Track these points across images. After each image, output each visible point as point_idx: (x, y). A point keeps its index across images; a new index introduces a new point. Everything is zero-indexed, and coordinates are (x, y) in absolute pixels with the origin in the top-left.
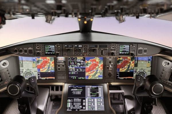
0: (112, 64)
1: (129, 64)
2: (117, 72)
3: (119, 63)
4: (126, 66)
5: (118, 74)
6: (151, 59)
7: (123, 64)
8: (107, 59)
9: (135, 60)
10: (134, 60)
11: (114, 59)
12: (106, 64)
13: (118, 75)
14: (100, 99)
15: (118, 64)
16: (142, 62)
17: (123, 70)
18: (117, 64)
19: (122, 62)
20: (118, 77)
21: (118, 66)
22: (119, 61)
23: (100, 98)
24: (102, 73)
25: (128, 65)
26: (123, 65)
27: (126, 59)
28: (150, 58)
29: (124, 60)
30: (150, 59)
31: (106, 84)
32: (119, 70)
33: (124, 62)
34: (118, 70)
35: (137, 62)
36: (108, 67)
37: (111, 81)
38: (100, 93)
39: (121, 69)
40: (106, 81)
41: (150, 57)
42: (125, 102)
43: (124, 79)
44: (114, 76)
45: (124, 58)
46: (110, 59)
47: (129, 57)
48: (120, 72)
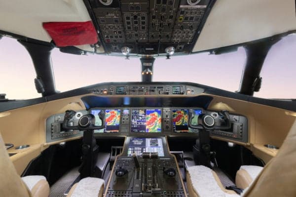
0: (169, 117)
1: (183, 118)
2: (173, 126)
4: (181, 120)
8: (164, 113)
11: (170, 113)
12: (163, 118)
13: (175, 128)
14: (159, 148)
18: (173, 118)
19: (176, 116)
20: (174, 130)
21: (174, 120)
22: (174, 116)
24: (161, 126)
26: (178, 119)
27: (180, 114)
31: (165, 137)
33: (178, 116)
34: (174, 123)
37: (169, 134)
38: (159, 143)
39: (176, 123)
40: (164, 134)
42: (185, 164)
43: (181, 132)
44: (171, 129)
45: (178, 113)
46: (167, 114)
47: (182, 112)
48: (176, 126)
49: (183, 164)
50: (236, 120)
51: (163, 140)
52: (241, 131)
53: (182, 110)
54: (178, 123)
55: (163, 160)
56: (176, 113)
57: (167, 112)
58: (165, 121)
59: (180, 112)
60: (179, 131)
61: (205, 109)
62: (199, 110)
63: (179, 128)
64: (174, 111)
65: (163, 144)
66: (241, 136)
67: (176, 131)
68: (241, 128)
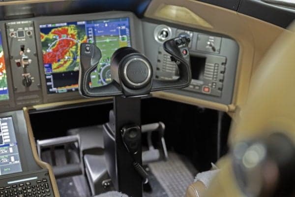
0: (28, 51)
1: (74, 47)
2: (46, 75)
3: (48, 47)
4: (68, 54)
5: (49, 80)
6: (127, 30)
7: (57, 51)
8: (12, 38)
9: (89, 37)
10: (86, 37)
11: (31, 37)
12: (12, 55)
13: (51, 82)
14: (7, 147)
15: (44, 52)
16: (108, 40)
17: (61, 65)
18: (42, 53)
19: (54, 45)
20: (50, 87)
21: (48, 58)
22: (45, 45)
23: (7, 145)
24: (6, 81)
25: (72, 52)
26: (58, 53)
27: (65, 35)
28: (123, 27)
29: (60, 37)
30: (125, 30)
31: (22, 111)
32: (50, 66)
33: (59, 44)
34: (46, 67)
35: (95, 40)
36: (19, 61)
37: (33, 102)
38: (5, 134)
39: (55, 65)
40: (19, 103)
41: (124, 25)
42: (85, 166)
43: (69, 91)
44: (40, 86)
45: (59, 34)
46: (22, 40)
47: (72, 30)
48: (54, 75)
49: (82, 166)
50: (214, 49)
51: (15, 122)
52: (221, 76)
53: (69, 24)
54: (61, 67)
55: (18, 185)
56: (51, 36)
57: (21, 34)
58: (19, 64)
59: (65, 32)
60: (64, 89)
61: (140, 16)
62: (124, 18)
63: (63, 79)
64: (46, 31)
65: (18, 134)
66: (221, 89)
67: (54, 89)
68: (222, 68)
